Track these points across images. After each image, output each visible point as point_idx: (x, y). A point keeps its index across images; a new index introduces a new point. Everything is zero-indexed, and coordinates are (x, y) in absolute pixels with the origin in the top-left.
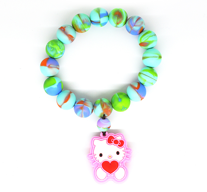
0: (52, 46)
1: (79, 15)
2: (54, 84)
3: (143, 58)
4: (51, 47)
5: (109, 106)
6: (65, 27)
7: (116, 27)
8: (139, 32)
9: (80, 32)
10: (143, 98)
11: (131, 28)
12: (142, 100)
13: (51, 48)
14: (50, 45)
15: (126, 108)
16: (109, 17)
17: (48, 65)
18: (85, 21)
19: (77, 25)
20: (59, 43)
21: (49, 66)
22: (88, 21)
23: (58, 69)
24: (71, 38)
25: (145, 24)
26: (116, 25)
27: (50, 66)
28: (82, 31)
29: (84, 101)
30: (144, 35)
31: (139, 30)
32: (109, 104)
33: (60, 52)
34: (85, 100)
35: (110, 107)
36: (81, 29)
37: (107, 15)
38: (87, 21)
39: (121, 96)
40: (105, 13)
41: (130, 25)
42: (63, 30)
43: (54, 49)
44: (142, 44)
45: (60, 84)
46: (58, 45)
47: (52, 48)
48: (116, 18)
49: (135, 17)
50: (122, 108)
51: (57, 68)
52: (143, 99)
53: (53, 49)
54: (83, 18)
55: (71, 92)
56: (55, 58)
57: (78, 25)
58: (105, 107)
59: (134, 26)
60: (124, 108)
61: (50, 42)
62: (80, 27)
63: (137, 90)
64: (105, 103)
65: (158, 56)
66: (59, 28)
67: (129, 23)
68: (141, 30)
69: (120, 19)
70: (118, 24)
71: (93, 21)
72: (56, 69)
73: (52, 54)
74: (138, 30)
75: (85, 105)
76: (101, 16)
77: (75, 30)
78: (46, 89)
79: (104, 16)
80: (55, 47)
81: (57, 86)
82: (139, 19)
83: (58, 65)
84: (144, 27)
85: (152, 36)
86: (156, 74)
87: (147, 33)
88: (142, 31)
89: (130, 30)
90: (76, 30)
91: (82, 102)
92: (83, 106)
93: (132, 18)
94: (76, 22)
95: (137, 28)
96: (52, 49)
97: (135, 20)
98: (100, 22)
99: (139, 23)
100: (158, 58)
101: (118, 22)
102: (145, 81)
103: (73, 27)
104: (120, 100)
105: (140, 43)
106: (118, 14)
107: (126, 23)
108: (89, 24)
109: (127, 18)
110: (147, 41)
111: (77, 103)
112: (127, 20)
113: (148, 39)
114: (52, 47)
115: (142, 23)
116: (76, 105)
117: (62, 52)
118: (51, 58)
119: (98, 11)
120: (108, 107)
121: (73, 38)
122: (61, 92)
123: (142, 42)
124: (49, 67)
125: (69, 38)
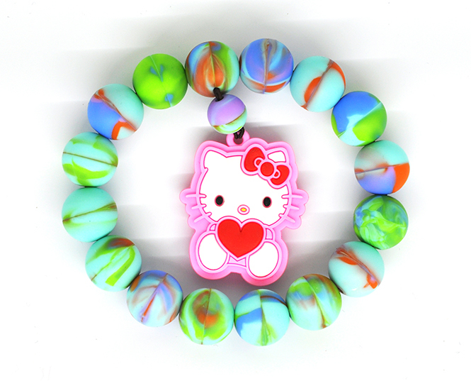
6: (365, 287)
21: (387, 169)
27: (382, 170)
42: (372, 279)
45: (342, 128)
57: (328, 292)
65: (71, 219)
83: (359, 179)
94: (335, 302)
115: (134, 302)
121: (341, 256)
124: (386, 166)
125: (355, 257)
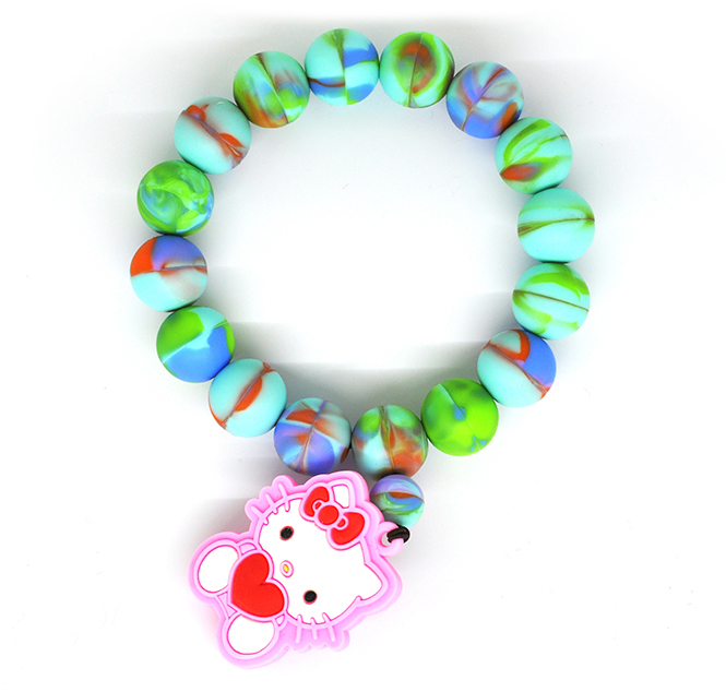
0: (159, 187)
1: (260, 58)
2: (197, 335)
3: (524, 230)
4: (155, 191)
5: (417, 439)
6: (207, 106)
7: (410, 106)
8: (497, 126)
9: (265, 123)
10: (548, 389)
11: (469, 106)
12: (543, 396)
13: (158, 193)
14: (152, 185)
15: (484, 442)
16: (379, 65)
17: (157, 265)
18: (286, 78)
19: (252, 93)
20: (184, 171)
21: (163, 267)
22: (298, 80)
23: (203, 270)
24: (234, 149)
25: (522, 95)
26: (410, 96)
27: (169, 266)
28: (273, 121)
29: (316, 410)
30: (521, 135)
31: (499, 114)
32: (416, 432)
33: (197, 204)
34: (323, 408)
35: (417, 445)
36: (271, 113)
37: (372, 55)
38: (292, 81)
39: (462, 397)
40: (365, 47)
41: (466, 97)
42: (197, 116)
43: (170, 197)
44: (512, 173)
45: (219, 332)
46: (183, 176)
47: (159, 197)
48: (409, 66)
49: (482, 65)
50: (468, 442)
51: (198, 268)
52: (548, 393)
53: (163, 196)
54: (276, 67)
55: (267, 369)
56: (179, 230)
57: (256, 95)
58: (399, 447)
59: (482, 98)
60: (479, 443)
61: (151, 175)
62: (263, 104)
63: (521, 363)
64: (401, 431)
65: (584, 216)
66: (183, 113)
67: (460, 87)
68: (510, 116)
69: (425, 72)
70: (415, 90)
71: (315, 81)
72: (195, 272)
73: (165, 217)
74: (495, 118)
75: (319, 429)
76: (347, 59)
77: (248, 118)
78: (167, 358)
79: (361, 61)
80: (173, 186)
81: (210, 341)
82: (499, 72)
83: (200, 257)
84: (520, 106)
85: (553, 139)
86: (582, 286)
87: (532, 127)
88: (511, 119)
89: (463, 114)
90: (250, 115)
91: (307, 415)
92: (311, 430)
93: (472, 71)
94: (247, 83)
95: (491, 109)
96: (161, 200)
97: (483, 78)
98: (342, 84)
99: (498, 89)
100: (582, 223)
101: (417, 82)
102: (548, 318)
103: (240, 107)
104: (459, 412)
105: (503, 166)
106: (418, 53)
107: (446, 91)
108: (300, 92)
109: (452, 69)
110: (532, 159)
111: (286, 415)
112: (450, 79)
113: (536, 149)
114: (161, 191)
115: (513, 88)
116: (283, 420)
117: (202, 202)
118: (166, 234)
119: (337, 38)
120: (412, 446)
121: (238, 148)
122: (227, 364)
123: (512, 163)
124: (164, 271)
125: (223, 147)
